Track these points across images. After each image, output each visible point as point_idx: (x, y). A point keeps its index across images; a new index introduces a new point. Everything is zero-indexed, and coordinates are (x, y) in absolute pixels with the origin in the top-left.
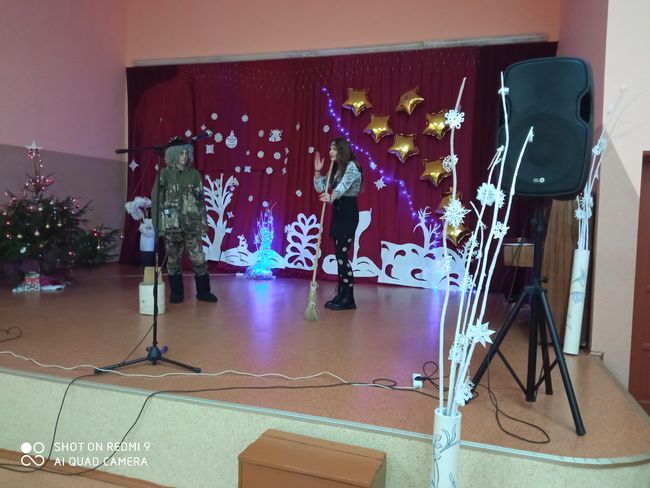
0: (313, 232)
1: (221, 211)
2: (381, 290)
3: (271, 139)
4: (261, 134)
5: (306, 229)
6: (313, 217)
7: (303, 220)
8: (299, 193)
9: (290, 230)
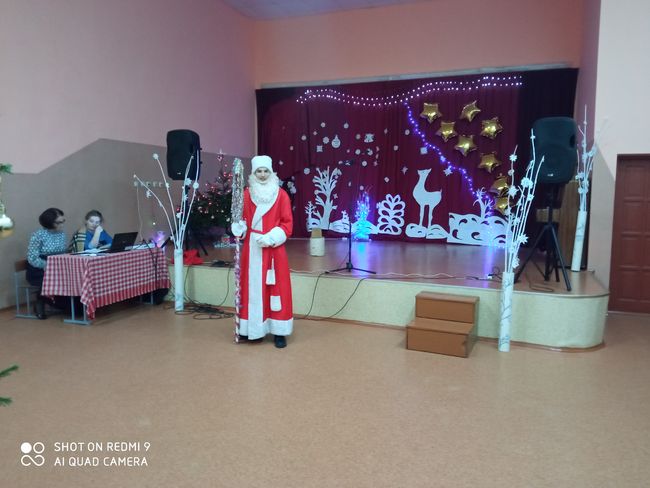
0: (398, 207)
1: (328, 194)
2: (449, 248)
3: (366, 141)
4: (358, 137)
5: (392, 205)
6: (398, 196)
7: (390, 199)
8: (387, 180)
9: (381, 206)
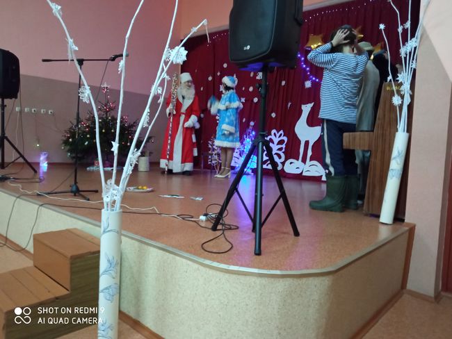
0: (281, 142)
3: (257, 78)
4: (252, 75)
5: (276, 140)
6: (281, 132)
7: (275, 134)
8: (273, 115)
